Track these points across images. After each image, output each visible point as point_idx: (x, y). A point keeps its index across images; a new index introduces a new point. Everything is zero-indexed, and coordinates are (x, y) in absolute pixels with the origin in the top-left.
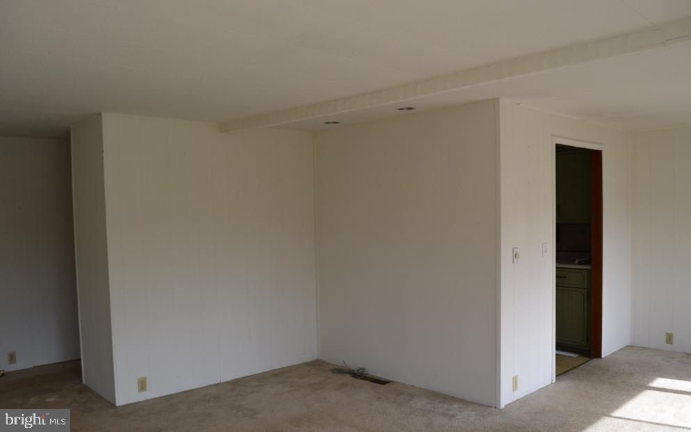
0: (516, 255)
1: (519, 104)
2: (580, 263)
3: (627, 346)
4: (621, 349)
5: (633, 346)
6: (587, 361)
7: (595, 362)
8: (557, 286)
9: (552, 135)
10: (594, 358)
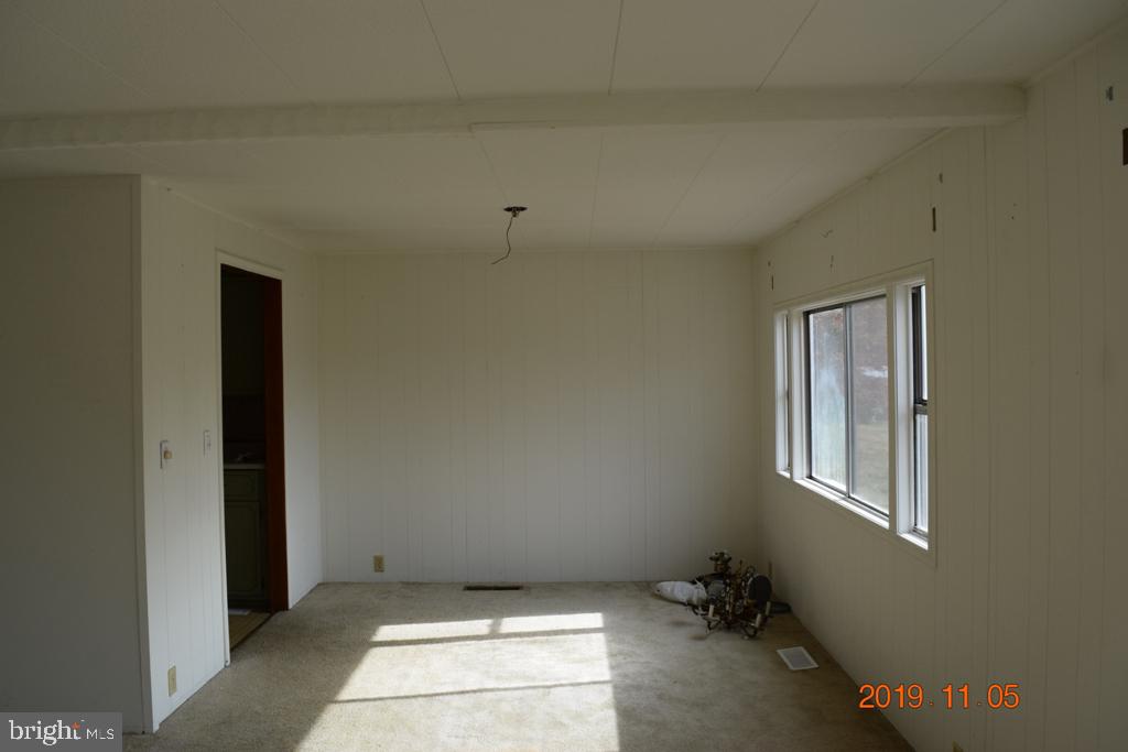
0: (166, 454)
1: (169, 189)
2: (246, 460)
3: (319, 585)
4: (311, 591)
5: (327, 584)
6: (268, 619)
7: (279, 618)
8: (225, 501)
9: (217, 249)
10: (277, 611)
